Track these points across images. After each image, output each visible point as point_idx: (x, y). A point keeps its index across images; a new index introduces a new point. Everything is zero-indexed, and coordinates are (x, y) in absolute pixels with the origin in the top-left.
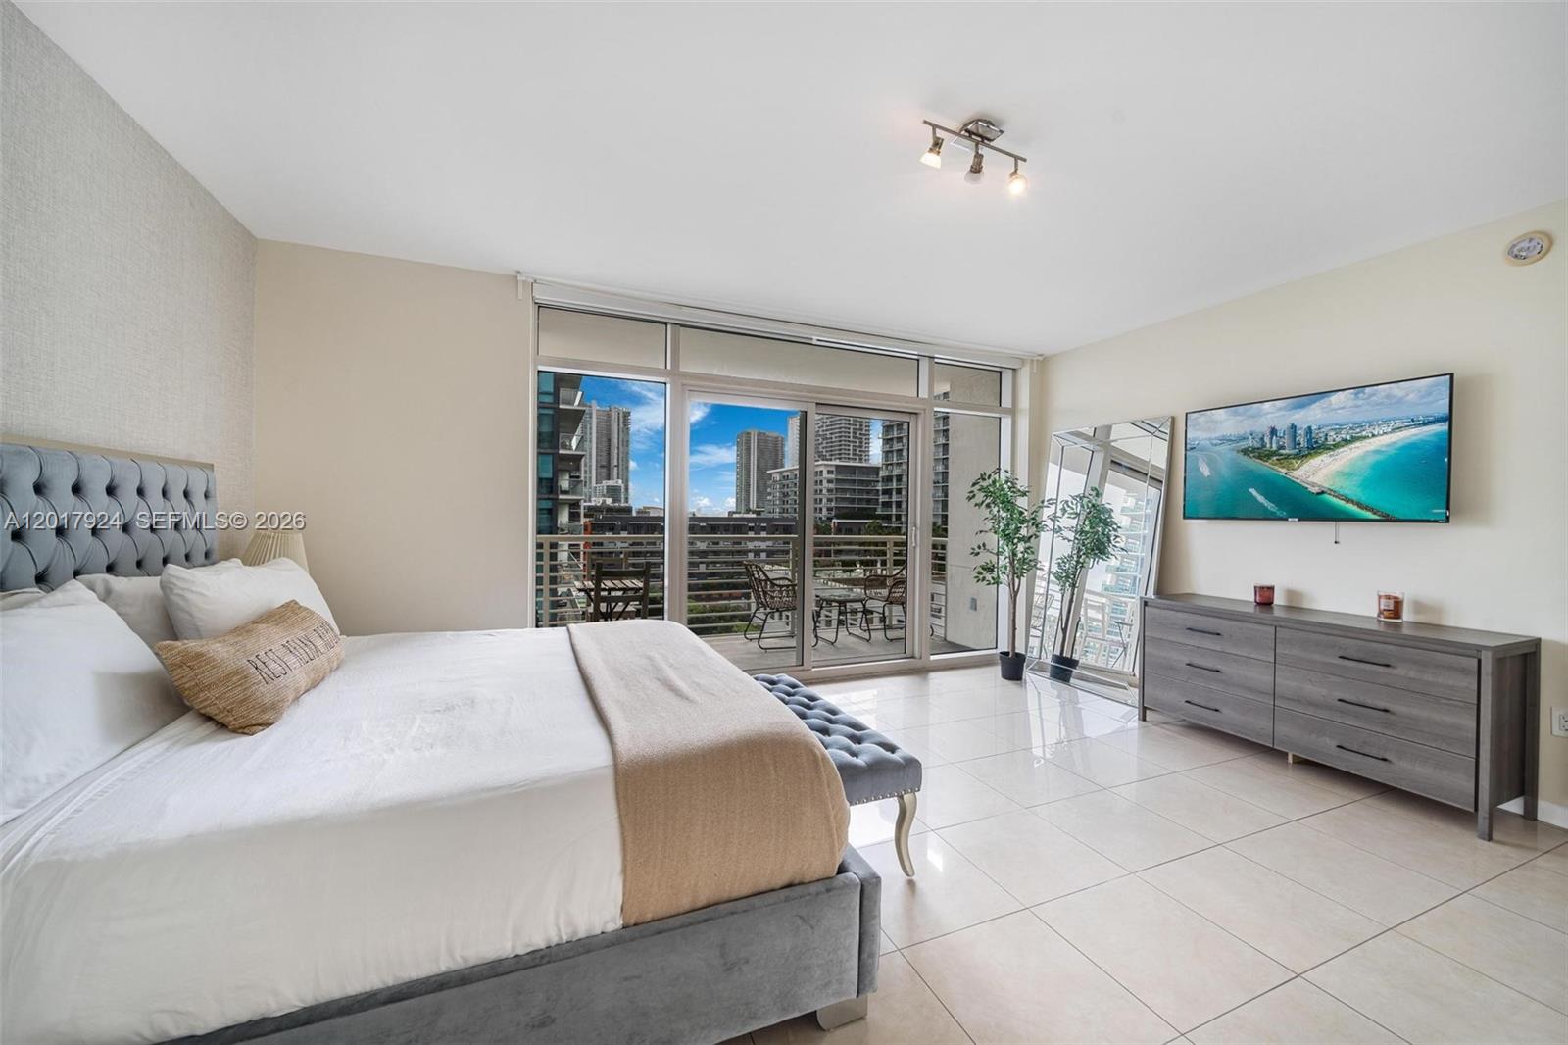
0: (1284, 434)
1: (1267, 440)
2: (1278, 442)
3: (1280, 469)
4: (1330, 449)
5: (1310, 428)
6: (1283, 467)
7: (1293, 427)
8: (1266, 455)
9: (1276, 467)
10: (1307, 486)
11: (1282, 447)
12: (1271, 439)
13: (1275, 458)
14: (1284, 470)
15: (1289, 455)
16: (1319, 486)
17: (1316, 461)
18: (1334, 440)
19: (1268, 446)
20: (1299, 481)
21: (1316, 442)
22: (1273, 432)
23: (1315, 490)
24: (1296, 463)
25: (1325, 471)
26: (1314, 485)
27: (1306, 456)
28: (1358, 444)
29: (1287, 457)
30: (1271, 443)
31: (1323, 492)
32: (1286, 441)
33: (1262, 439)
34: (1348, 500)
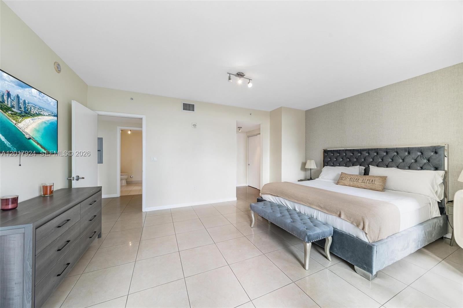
0: (14, 98)
1: (5, 98)
2: (11, 103)
3: (12, 120)
4: (32, 115)
5: (25, 101)
6: (14, 119)
7: (18, 97)
8: (5, 109)
9: (10, 118)
10: (24, 134)
11: (13, 107)
12: (8, 99)
13: (10, 112)
14: (14, 122)
15: (17, 113)
16: (29, 135)
17: (28, 120)
18: (33, 112)
19: (6, 102)
20: (21, 130)
21: (27, 110)
22: (9, 95)
23: (27, 136)
24: (20, 119)
25: (30, 127)
26: (27, 134)
27: (23, 116)
28: (40, 117)
29: (16, 114)
30: (8, 102)
31: (30, 139)
32: (15, 103)
33: (3, 96)
34: (38, 144)
